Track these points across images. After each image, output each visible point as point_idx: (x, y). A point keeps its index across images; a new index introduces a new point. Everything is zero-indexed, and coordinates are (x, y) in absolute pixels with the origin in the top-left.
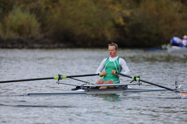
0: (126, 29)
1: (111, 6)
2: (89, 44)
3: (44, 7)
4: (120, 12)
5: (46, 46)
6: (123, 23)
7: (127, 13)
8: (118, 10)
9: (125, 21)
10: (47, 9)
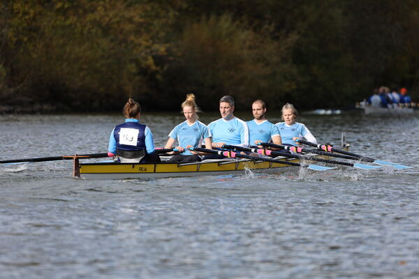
0: (159, 77)
1: (132, 38)
2: (96, 104)
3: (14, 40)
4: (148, 47)
5: (19, 109)
6: (154, 68)
7: (162, 49)
8: (144, 43)
9: (156, 64)
10: (19, 43)
